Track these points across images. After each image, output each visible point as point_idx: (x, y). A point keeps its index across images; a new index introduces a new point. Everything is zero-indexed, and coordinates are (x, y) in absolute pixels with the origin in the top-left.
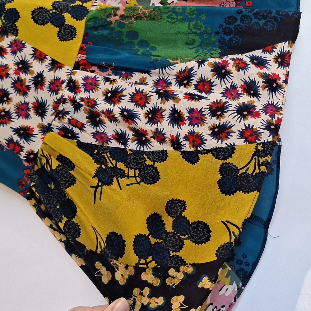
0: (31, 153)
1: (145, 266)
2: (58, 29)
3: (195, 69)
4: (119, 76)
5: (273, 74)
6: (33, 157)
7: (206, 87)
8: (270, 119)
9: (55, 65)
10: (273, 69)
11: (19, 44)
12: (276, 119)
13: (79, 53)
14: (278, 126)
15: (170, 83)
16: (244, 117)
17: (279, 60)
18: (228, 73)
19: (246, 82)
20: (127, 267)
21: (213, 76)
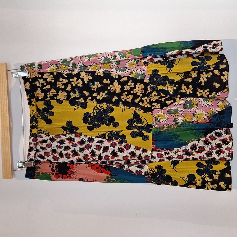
0: (145, 172)
1: (205, 177)
2: (142, 137)
3: (197, 144)
4: (168, 151)
5: (225, 138)
6: (147, 173)
7: (202, 149)
8: (229, 152)
9: (144, 151)
10: (224, 136)
11: (128, 146)
12: (231, 151)
13: (152, 145)
14: (232, 154)
15: (189, 150)
16: (219, 154)
17: (226, 132)
18: (209, 143)
19: (216, 144)
20: (199, 180)
21: (204, 145)
